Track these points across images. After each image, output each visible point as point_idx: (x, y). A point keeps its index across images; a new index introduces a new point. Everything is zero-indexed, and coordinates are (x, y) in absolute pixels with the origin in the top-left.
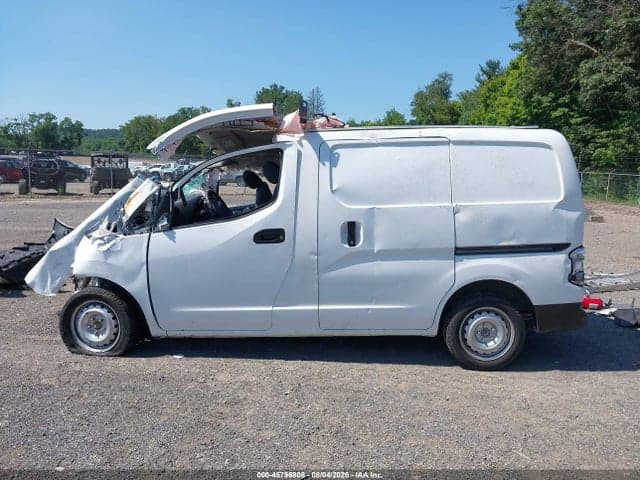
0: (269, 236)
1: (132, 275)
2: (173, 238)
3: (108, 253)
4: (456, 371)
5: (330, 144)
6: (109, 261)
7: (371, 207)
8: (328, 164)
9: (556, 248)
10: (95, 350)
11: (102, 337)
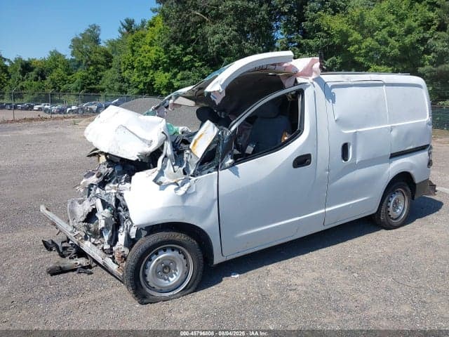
0: (302, 161)
1: (206, 213)
2: (236, 173)
3: (186, 196)
5: (330, 85)
6: (187, 204)
7: (355, 131)
8: (331, 101)
9: (422, 148)
10: (167, 294)
11: (174, 280)
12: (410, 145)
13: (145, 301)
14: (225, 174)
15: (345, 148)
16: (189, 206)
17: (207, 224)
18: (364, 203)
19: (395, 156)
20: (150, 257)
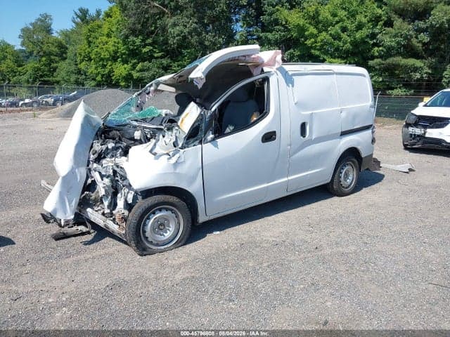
0: (269, 137)
2: (216, 146)
3: (176, 164)
4: (336, 199)
5: (290, 73)
6: (177, 171)
7: (311, 112)
8: (290, 85)
9: (367, 128)
10: (162, 247)
11: (168, 235)
12: (357, 124)
13: (145, 253)
14: (208, 147)
15: (303, 126)
16: (178, 173)
17: (194, 188)
18: (320, 173)
19: (344, 134)
20: (149, 216)
